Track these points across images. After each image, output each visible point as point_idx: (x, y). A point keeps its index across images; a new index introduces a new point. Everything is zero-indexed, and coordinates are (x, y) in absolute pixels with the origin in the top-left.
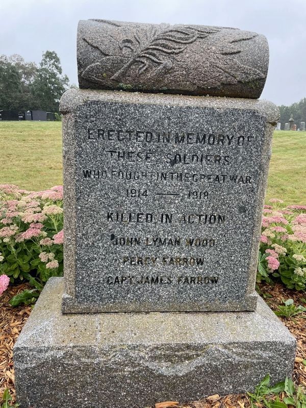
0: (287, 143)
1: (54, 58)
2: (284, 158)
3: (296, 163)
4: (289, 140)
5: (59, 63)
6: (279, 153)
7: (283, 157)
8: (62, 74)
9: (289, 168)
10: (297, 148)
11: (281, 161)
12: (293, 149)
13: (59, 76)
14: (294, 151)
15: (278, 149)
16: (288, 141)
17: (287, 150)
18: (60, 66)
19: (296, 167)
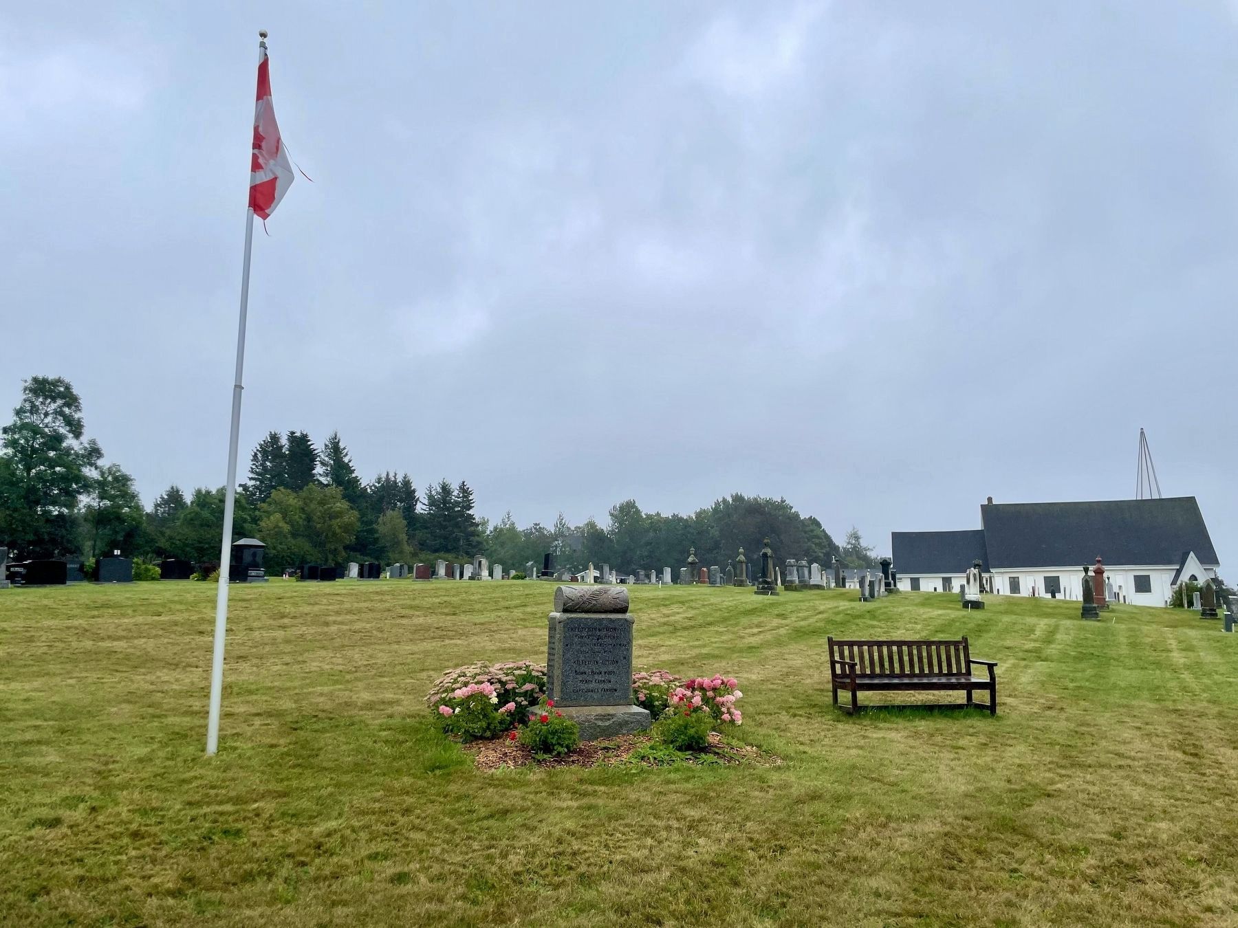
0: (677, 617)
1: (61, 395)
2: (670, 643)
3: (684, 651)
4: (681, 610)
5: (78, 409)
6: (661, 636)
7: (668, 643)
8: (82, 438)
9: (673, 657)
10: (693, 627)
11: (663, 649)
12: (685, 629)
13: (70, 442)
14: (686, 633)
15: (661, 630)
16: (678, 613)
17: (676, 630)
18: (77, 416)
19: (683, 656)
